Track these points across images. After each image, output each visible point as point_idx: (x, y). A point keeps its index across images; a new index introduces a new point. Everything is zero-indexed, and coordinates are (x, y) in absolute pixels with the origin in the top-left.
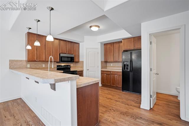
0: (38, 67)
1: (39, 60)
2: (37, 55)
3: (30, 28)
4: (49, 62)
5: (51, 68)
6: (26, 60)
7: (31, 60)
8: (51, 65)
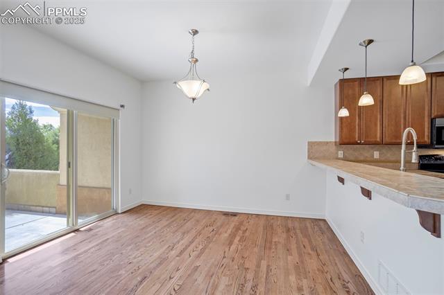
0: (362, 158)
1: (365, 142)
2: (360, 129)
3: (346, 69)
4: (403, 146)
5: (408, 162)
6: (335, 142)
7: (346, 141)
8: (408, 155)
